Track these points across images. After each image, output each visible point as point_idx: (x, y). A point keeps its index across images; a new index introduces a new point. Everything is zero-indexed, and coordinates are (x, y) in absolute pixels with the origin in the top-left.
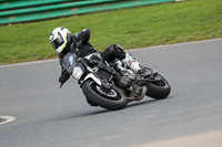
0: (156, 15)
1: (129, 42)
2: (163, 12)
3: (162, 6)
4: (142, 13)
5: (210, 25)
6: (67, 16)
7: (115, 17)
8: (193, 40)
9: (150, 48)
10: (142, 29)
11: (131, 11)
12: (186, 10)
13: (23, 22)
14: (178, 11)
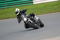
2: (30, 7)
3: (30, 6)
4: (24, 7)
5: (42, 11)
8: (38, 15)
12: (36, 6)
14: (34, 7)
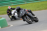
0: (43, 4)
1: (37, 9)
6: (24, 4)
7: (34, 4)
9: (41, 11)
10: (40, 6)
11: (38, 3)
13: (15, 5)
